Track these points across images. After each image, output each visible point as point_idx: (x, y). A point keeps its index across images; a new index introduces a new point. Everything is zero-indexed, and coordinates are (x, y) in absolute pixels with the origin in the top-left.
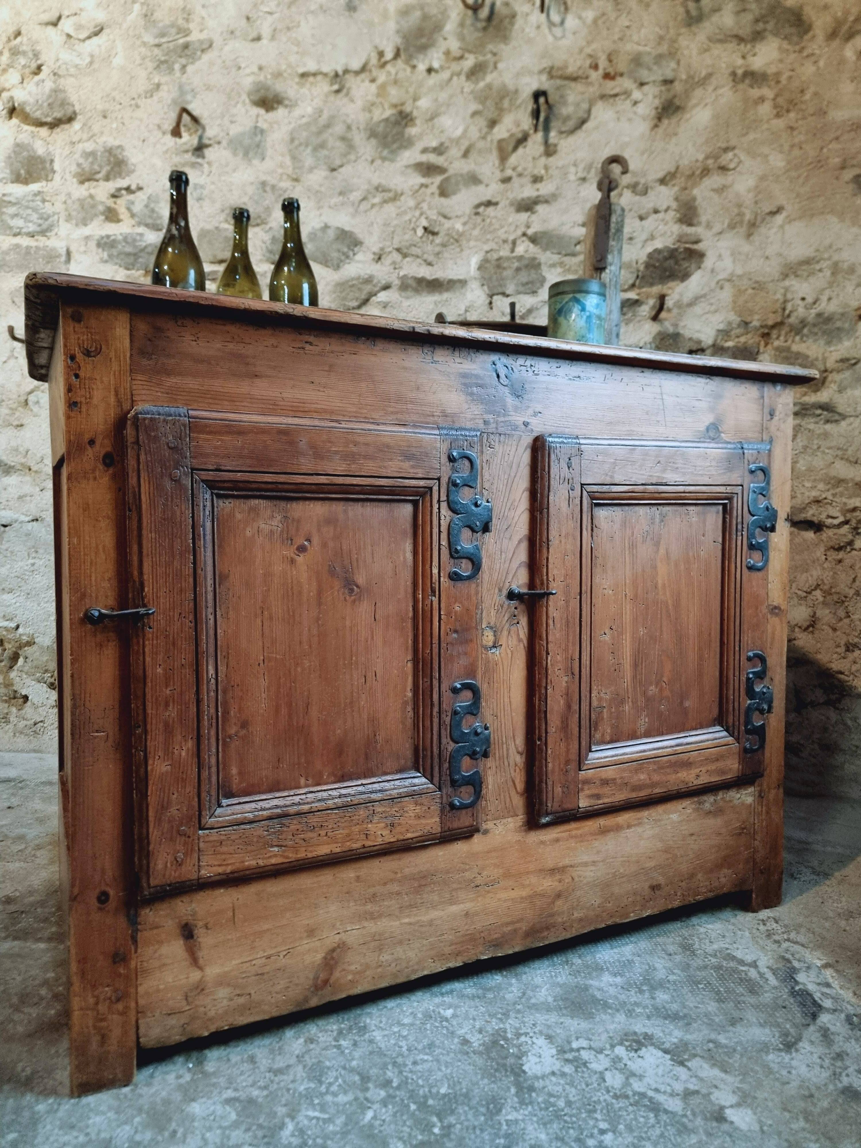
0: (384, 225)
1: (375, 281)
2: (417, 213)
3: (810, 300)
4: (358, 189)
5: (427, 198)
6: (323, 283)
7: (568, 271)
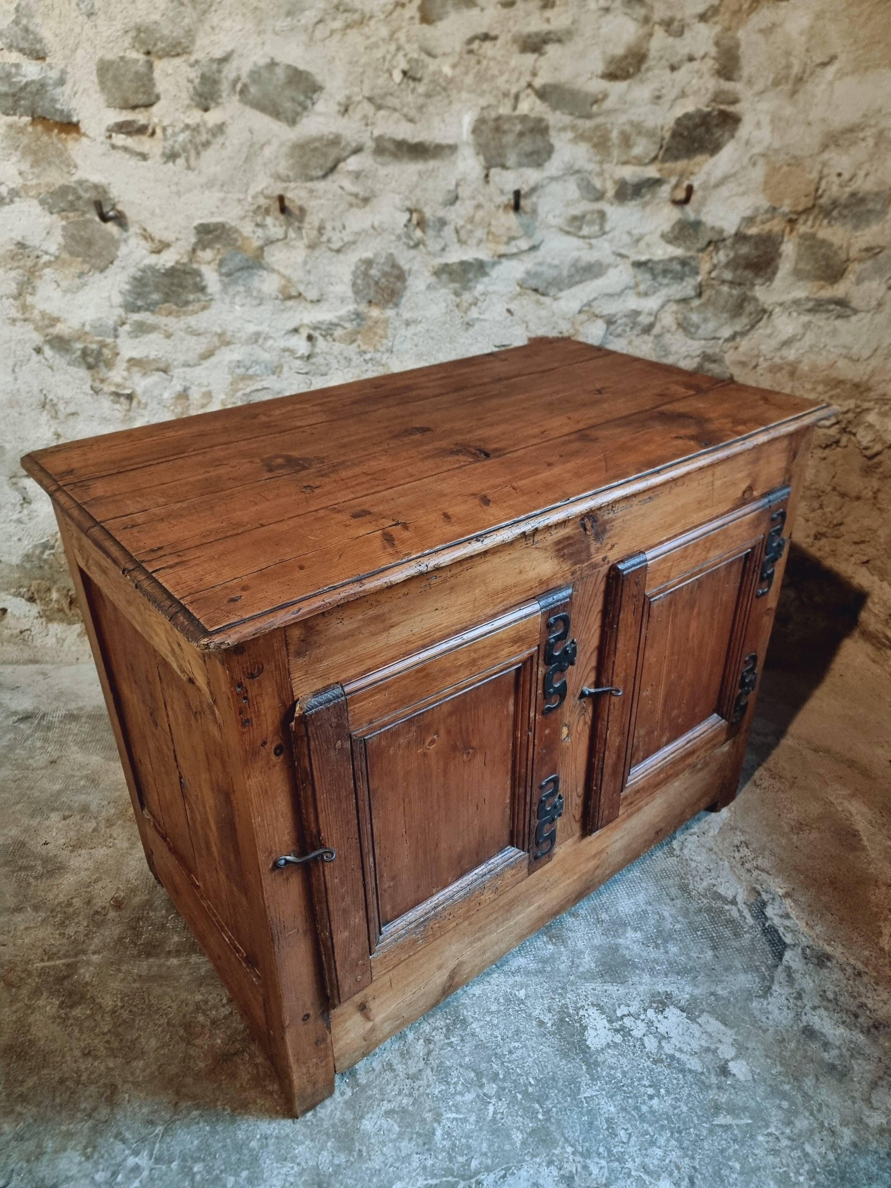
0: (350, 63)
1: (343, 143)
2: (393, 47)
3: (846, 176)
4: (312, 7)
5: (404, 24)
6: (275, 143)
7: (581, 137)
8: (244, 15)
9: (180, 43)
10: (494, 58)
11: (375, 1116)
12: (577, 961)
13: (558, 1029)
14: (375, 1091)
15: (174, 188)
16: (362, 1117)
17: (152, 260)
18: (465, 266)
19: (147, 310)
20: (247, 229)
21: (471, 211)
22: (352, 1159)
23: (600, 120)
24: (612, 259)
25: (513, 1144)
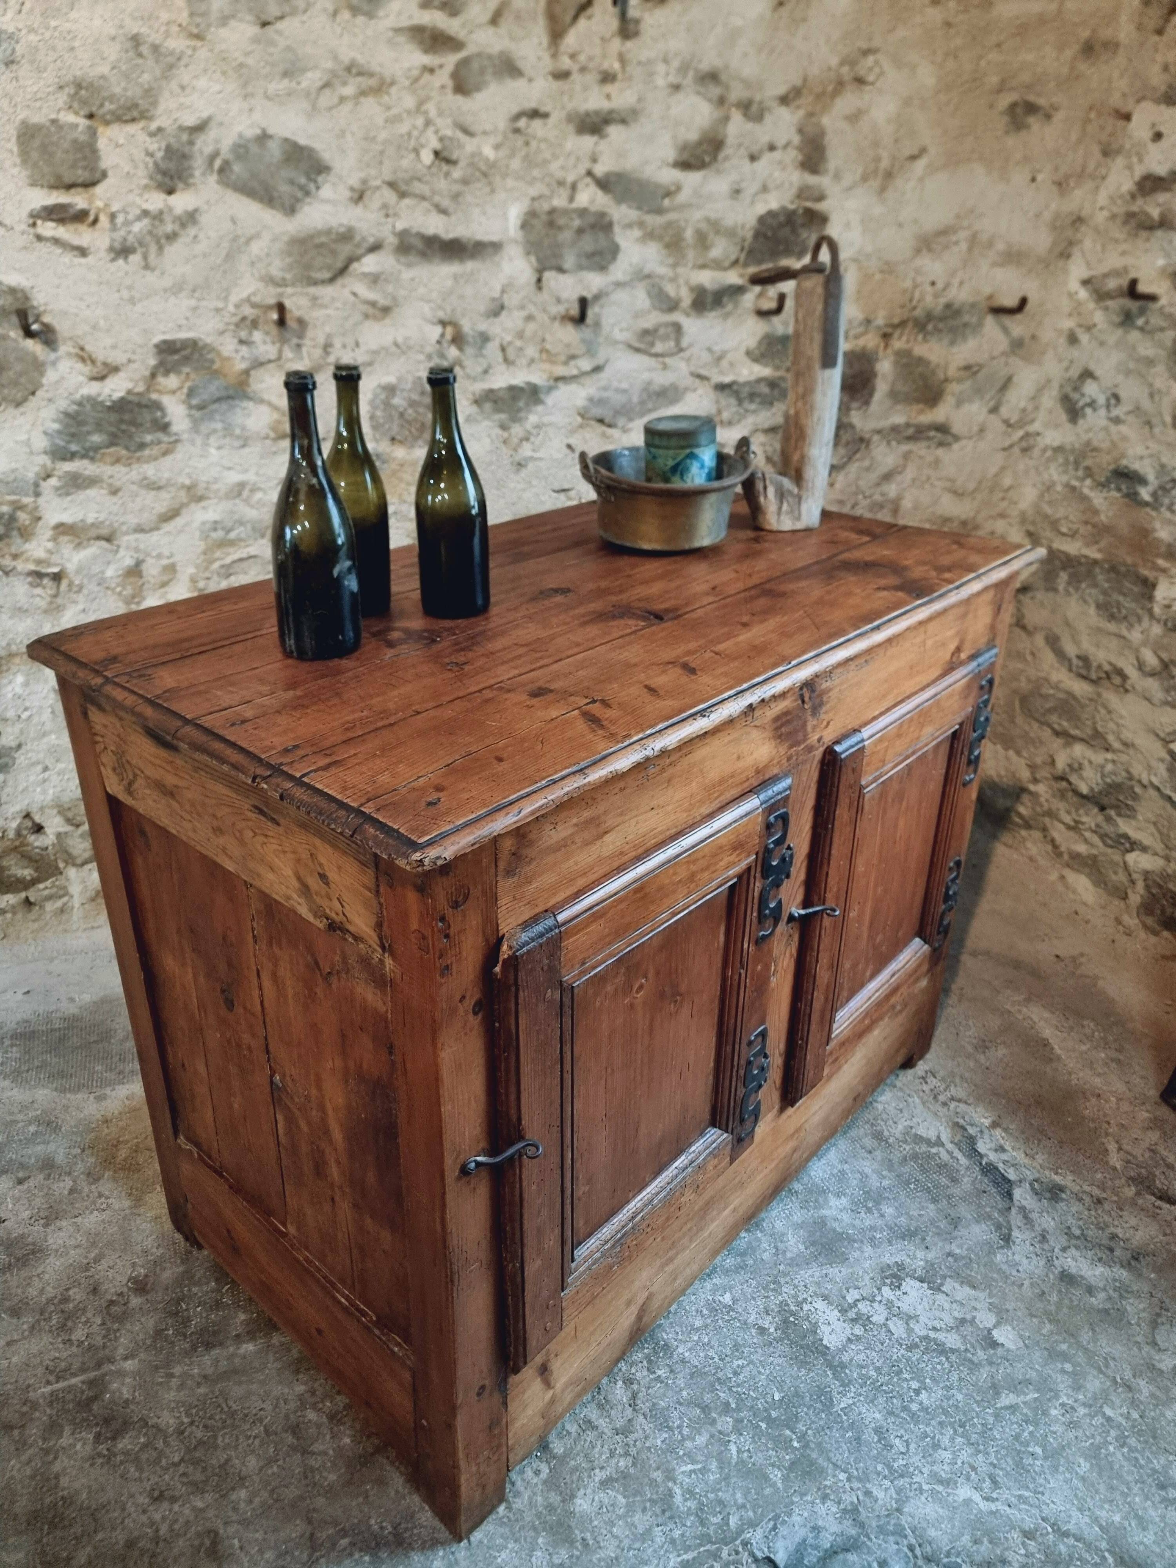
0: (366, 139)
1: (358, 238)
3: (940, 285)
4: (316, 67)
5: (434, 94)
6: (266, 237)
7: (650, 235)
8: (224, 73)
9: (136, 106)
10: (545, 140)
11: (589, 1491)
12: (781, 1246)
13: (784, 1332)
14: (579, 1459)
15: (125, 294)
16: (573, 1496)
17: (93, 389)
18: (514, 391)
19: (83, 457)
20: (228, 346)
21: (520, 323)
22: (576, 1553)
23: (672, 216)
24: (689, 381)
25: (774, 1485)
